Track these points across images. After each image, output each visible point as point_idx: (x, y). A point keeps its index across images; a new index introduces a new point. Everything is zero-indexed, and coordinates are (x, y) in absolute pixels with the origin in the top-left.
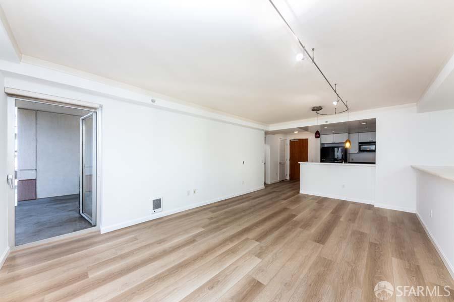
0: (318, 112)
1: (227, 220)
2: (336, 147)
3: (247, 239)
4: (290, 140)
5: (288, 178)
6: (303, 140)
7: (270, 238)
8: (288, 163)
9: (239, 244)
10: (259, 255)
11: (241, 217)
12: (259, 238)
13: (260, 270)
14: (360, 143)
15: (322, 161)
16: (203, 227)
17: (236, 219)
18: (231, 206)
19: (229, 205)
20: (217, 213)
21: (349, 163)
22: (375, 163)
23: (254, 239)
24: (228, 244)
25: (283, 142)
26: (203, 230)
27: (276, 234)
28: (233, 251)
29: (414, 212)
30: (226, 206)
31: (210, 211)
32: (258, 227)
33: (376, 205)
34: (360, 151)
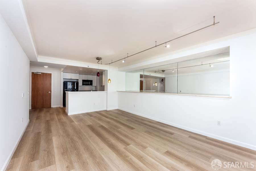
4: (33, 73)
6: (46, 74)
34: (83, 84)
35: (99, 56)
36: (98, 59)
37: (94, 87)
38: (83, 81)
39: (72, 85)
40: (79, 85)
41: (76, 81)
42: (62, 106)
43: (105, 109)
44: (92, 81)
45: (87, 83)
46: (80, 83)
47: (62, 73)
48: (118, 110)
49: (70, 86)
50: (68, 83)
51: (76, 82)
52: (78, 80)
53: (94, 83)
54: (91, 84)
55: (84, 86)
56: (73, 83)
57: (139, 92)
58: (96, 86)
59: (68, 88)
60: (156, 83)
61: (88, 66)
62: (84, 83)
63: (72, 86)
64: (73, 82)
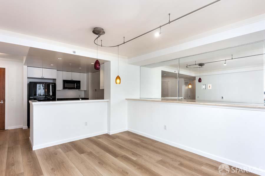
34: (64, 88)
36: (98, 32)
37: (83, 93)
38: (65, 82)
39: (45, 89)
40: (57, 89)
41: (51, 81)
42: (25, 127)
43: (105, 132)
44: (79, 82)
45: (71, 85)
46: (59, 86)
47: (25, 67)
48: (128, 133)
49: (40, 91)
50: (38, 85)
51: (52, 83)
52: (55, 79)
53: (84, 86)
54: (78, 87)
55: (66, 90)
56: (47, 86)
57: (161, 100)
58: (86, 90)
59: (38, 93)
61: (74, 52)
62: (66, 85)
63: (45, 91)
64: (46, 83)
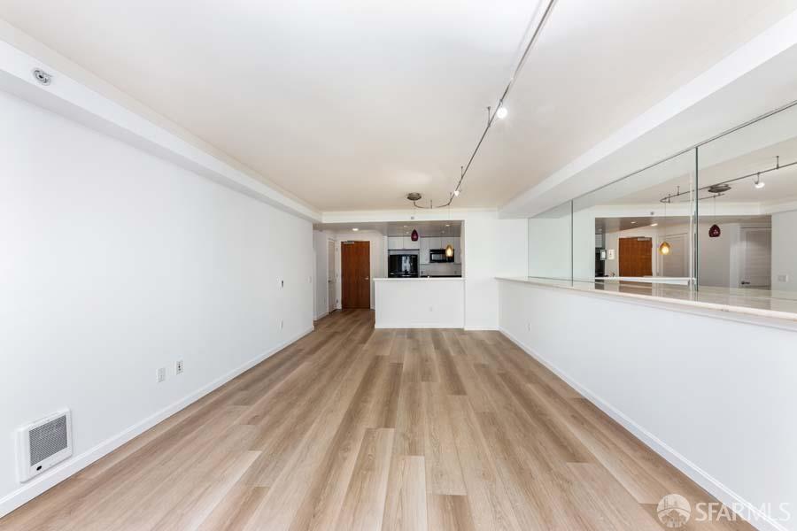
0: (416, 201)
1: (296, 411)
2: (405, 255)
3: (369, 432)
4: (342, 243)
5: (339, 306)
6: (362, 242)
7: (401, 414)
8: (339, 281)
9: (365, 448)
10: (413, 449)
11: (321, 394)
12: (387, 420)
13: (436, 475)
14: (431, 251)
15: (390, 276)
16: (253, 448)
17: (315, 401)
18: (278, 379)
19: (272, 376)
20: (259, 402)
21: (422, 277)
22: (460, 276)
23: (379, 427)
24: (345, 459)
25: (332, 245)
26: (257, 454)
27: (401, 402)
28: (366, 468)
29: (497, 329)
30: (266, 381)
31: (236, 404)
32: (366, 401)
33: (466, 329)
34: (432, 261)
35: (414, 191)
36: (413, 197)
47: (386, 237)
48: (499, 334)
52: (419, 250)
55: (435, 264)
60: (667, 245)
64: (411, 256)
